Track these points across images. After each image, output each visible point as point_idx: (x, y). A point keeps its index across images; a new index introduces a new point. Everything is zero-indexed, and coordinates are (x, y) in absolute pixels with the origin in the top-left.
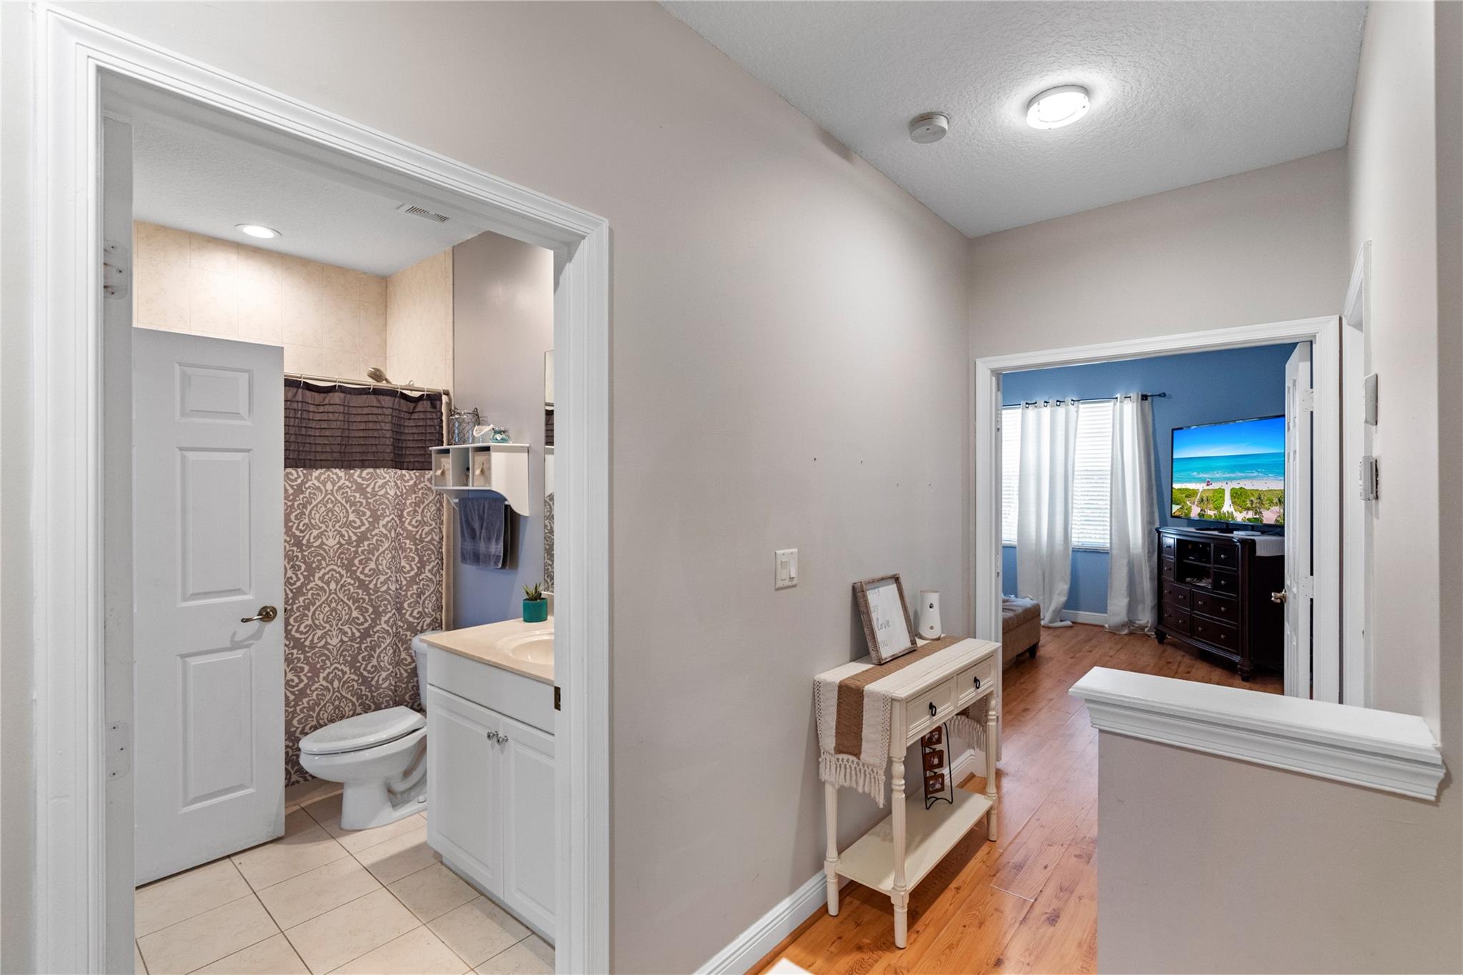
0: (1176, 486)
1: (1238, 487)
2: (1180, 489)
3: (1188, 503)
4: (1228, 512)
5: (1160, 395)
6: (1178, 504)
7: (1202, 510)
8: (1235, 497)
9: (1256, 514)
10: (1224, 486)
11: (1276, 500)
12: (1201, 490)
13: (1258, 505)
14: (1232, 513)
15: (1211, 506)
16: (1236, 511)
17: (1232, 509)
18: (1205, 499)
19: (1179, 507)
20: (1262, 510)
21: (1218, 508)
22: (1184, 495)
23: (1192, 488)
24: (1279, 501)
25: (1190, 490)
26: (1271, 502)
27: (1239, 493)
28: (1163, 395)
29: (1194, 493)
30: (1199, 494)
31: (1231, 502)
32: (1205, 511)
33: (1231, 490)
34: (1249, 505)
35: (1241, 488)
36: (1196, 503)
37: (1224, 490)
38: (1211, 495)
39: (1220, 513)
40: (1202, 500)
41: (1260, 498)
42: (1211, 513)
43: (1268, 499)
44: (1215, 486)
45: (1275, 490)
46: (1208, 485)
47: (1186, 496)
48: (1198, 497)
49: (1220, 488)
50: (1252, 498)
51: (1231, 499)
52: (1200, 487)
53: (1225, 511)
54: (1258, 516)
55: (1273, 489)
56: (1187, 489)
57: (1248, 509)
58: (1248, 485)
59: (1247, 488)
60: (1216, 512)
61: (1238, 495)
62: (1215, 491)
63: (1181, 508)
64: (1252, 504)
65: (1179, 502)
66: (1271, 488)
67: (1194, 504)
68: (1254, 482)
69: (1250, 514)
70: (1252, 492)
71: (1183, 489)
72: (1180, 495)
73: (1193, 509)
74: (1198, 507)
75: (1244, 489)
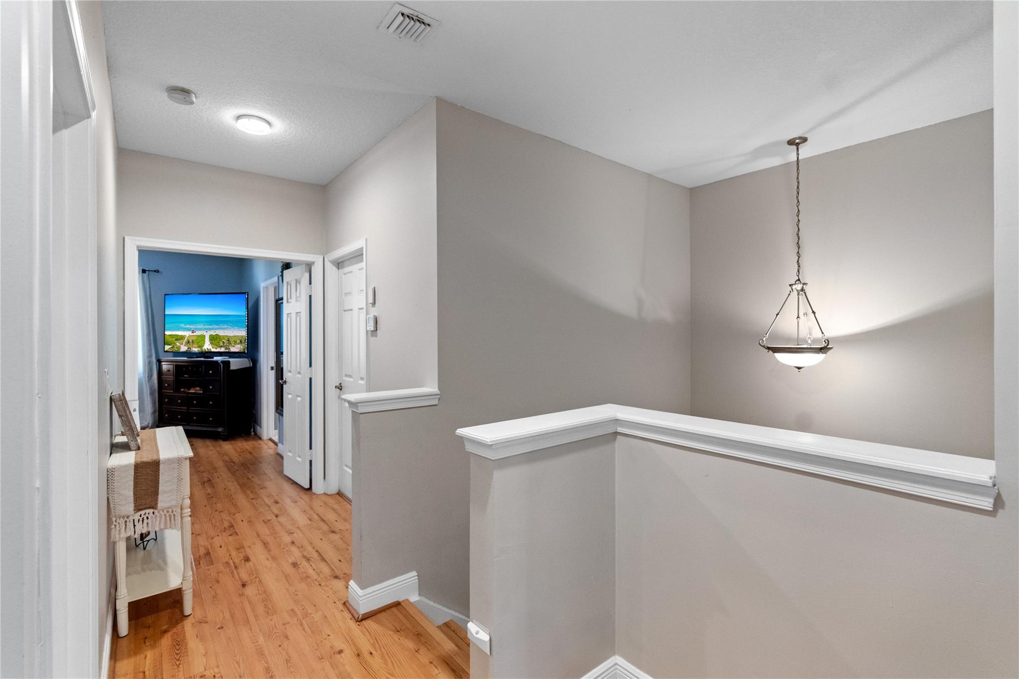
0: (167, 333)
1: (214, 334)
2: (170, 335)
3: (177, 343)
5: (155, 271)
6: (169, 345)
7: (188, 348)
11: (238, 341)
12: (187, 336)
14: (211, 349)
15: (196, 345)
16: (213, 348)
17: (210, 346)
19: (170, 346)
21: (201, 346)
22: (174, 339)
23: (180, 334)
24: (241, 341)
25: (178, 335)
26: (235, 342)
27: (215, 338)
28: (157, 271)
29: (182, 337)
30: (186, 338)
31: (209, 343)
32: (191, 349)
33: (210, 335)
34: (222, 344)
35: (216, 335)
36: (184, 344)
37: (204, 336)
39: (202, 349)
40: (189, 342)
41: (229, 340)
42: (195, 350)
43: (234, 341)
44: (198, 333)
46: (192, 333)
47: (176, 340)
48: (185, 340)
49: (202, 335)
50: (223, 340)
51: (210, 341)
52: (187, 334)
53: (206, 348)
54: (227, 351)
56: (176, 335)
57: (221, 347)
58: (221, 333)
59: (220, 334)
60: (199, 349)
61: (213, 339)
62: (198, 336)
63: (172, 346)
64: (223, 344)
65: (170, 343)
66: (236, 335)
67: (182, 344)
68: (225, 331)
69: (223, 350)
70: (224, 337)
71: (174, 335)
72: (171, 339)
73: (182, 346)
74: (185, 346)
75: (218, 335)
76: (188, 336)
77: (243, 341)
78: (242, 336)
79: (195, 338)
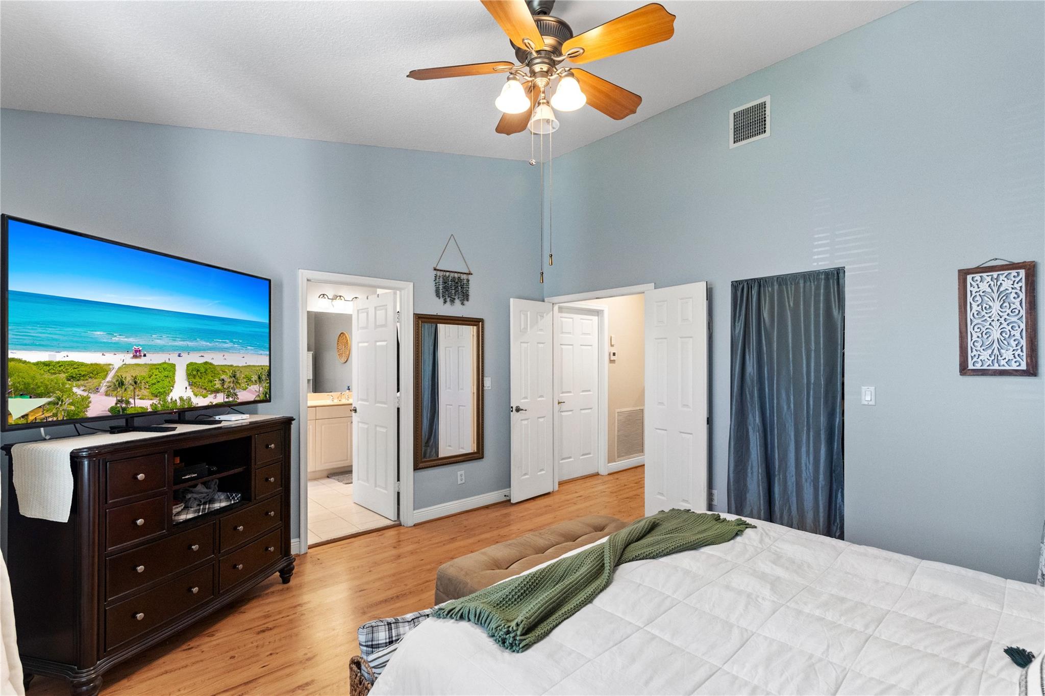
0: (18, 356)
1: (200, 361)
2: (46, 364)
3: (75, 390)
4: (181, 398)
6: (39, 396)
7: (119, 401)
8: (194, 377)
9: (228, 396)
10: (173, 358)
11: (255, 378)
12: (116, 367)
13: (232, 385)
14: (190, 399)
15: (145, 392)
16: (196, 395)
17: (189, 393)
18: (128, 379)
19: (42, 400)
20: (237, 390)
21: (161, 394)
22: (63, 376)
24: (259, 378)
25: (82, 364)
26: (249, 380)
27: (203, 370)
29: (97, 371)
30: (111, 374)
31: (186, 384)
32: (128, 402)
33: (188, 366)
34: (218, 385)
35: (206, 363)
36: (103, 389)
37: (173, 366)
38: (144, 374)
39: (165, 401)
40: (121, 384)
41: (234, 377)
42: (144, 404)
43: (246, 377)
44: (154, 359)
45: (254, 366)
46: (135, 357)
47: (69, 378)
48: (109, 378)
49: (165, 363)
50: (222, 377)
51: (188, 379)
52: (116, 360)
53: (176, 398)
54: (231, 399)
55: (251, 364)
56: (72, 364)
57: (217, 391)
58: (217, 359)
59: (215, 363)
60: (156, 401)
61: (196, 374)
62: (154, 367)
63: (49, 403)
64: (223, 384)
65: (41, 390)
66: (248, 364)
67: (97, 390)
68: (227, 355)
69: (220, 398)
70: (224, 369)
71: (60, 364)
72: (47, 376)
73: (93, 397)
74: (107, 394)
75: (211, 364)
76: (120, 364)
77: (264, 377)
78: (262, 367)
79: (141, 373)
